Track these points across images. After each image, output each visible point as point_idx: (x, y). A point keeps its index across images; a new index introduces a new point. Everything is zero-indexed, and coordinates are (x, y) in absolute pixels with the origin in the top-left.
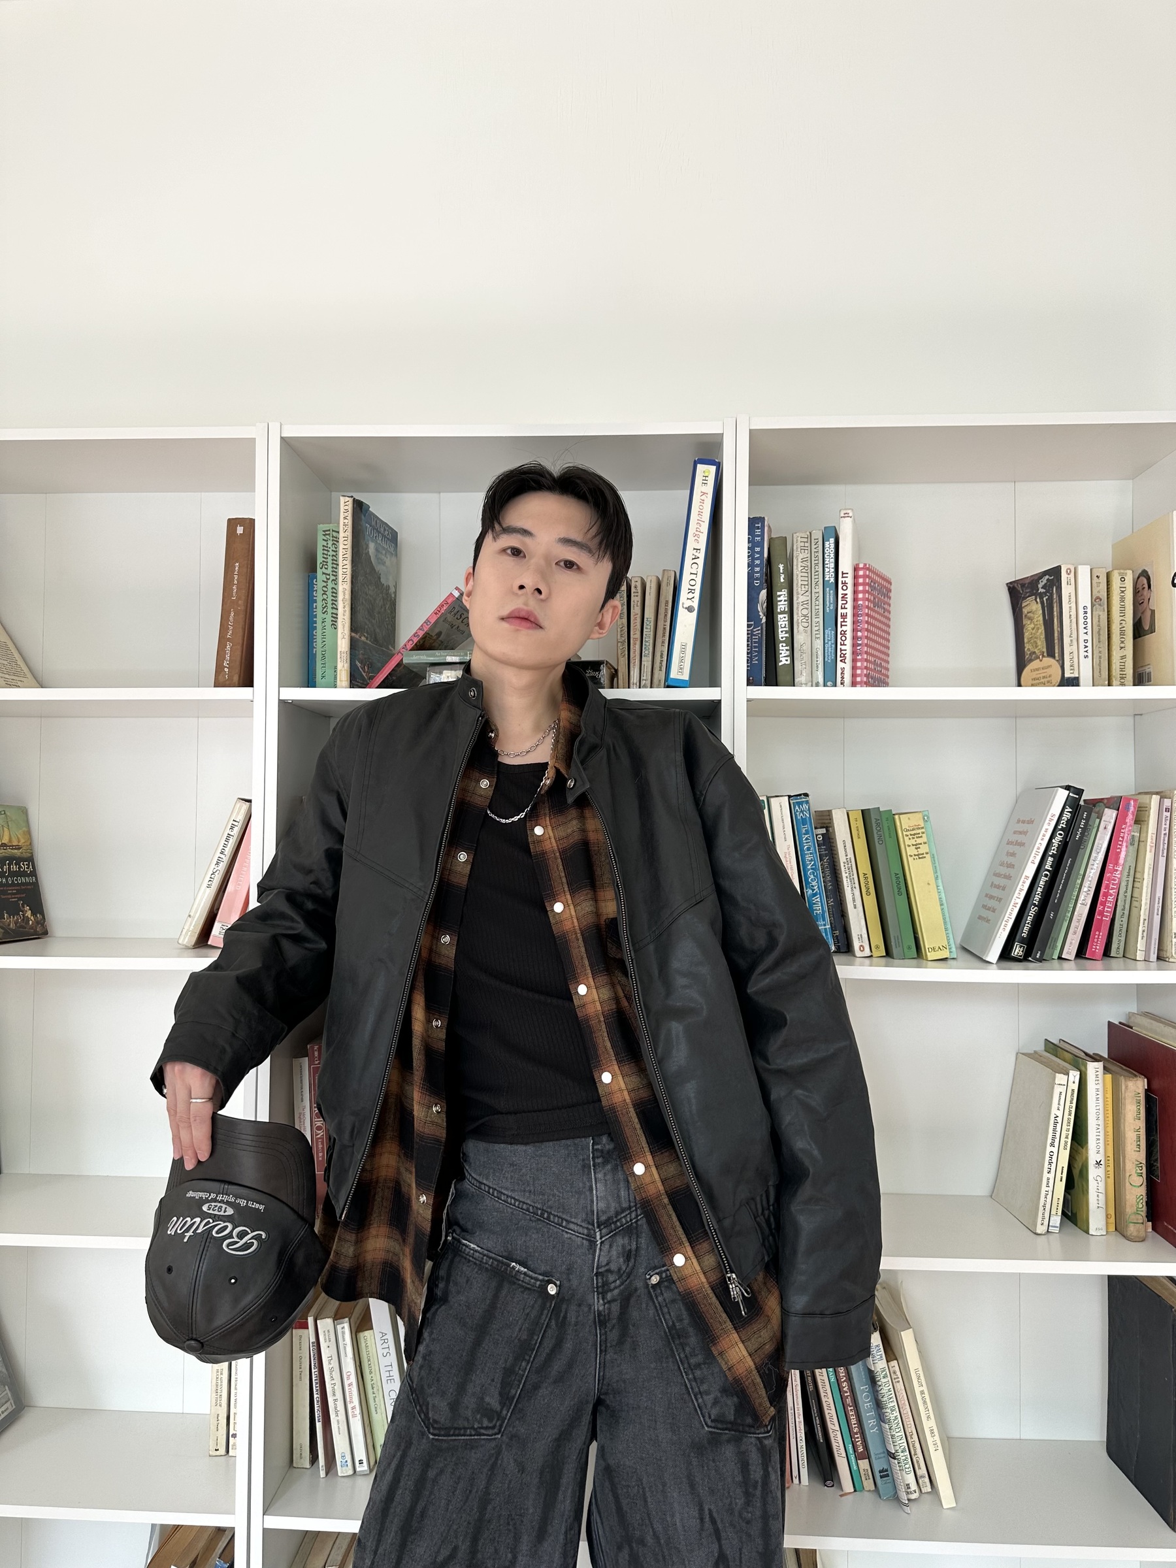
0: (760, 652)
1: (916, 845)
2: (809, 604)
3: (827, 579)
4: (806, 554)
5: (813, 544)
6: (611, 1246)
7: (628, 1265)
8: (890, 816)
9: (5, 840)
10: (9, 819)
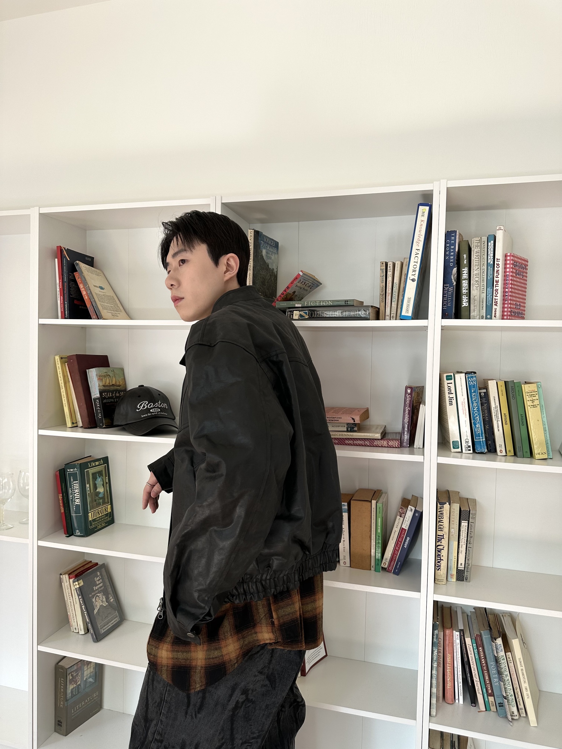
0: (452, 300)
1: (532, 400)
2: (479, 275)
3: (489, 262)
4: (478, 249)
5: (482, 244)
8: (519, 385)
9: (114, 383)
10: (115, 374)
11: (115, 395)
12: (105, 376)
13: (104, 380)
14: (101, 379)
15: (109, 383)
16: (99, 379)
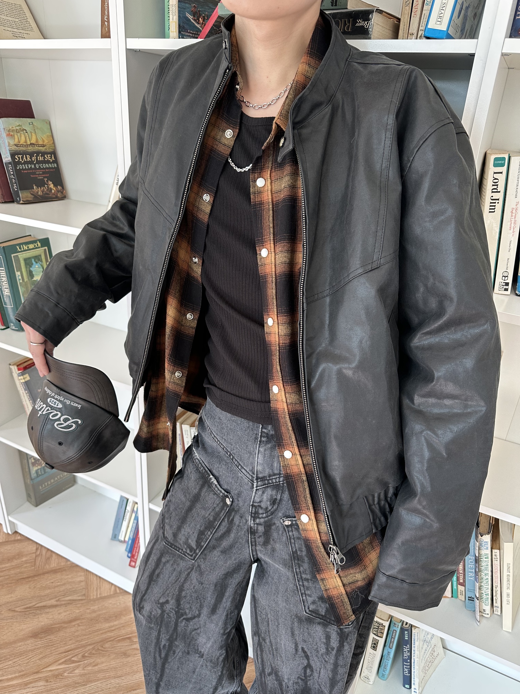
6: (263, 492)
7: (273, 507)
9: (33, 141)
10: (36, 128)
11: (37, 159)
12: (17, 131)
13: (16, 137)
14: (11, 135)
15: (26, 142)
16: (8, 135)
